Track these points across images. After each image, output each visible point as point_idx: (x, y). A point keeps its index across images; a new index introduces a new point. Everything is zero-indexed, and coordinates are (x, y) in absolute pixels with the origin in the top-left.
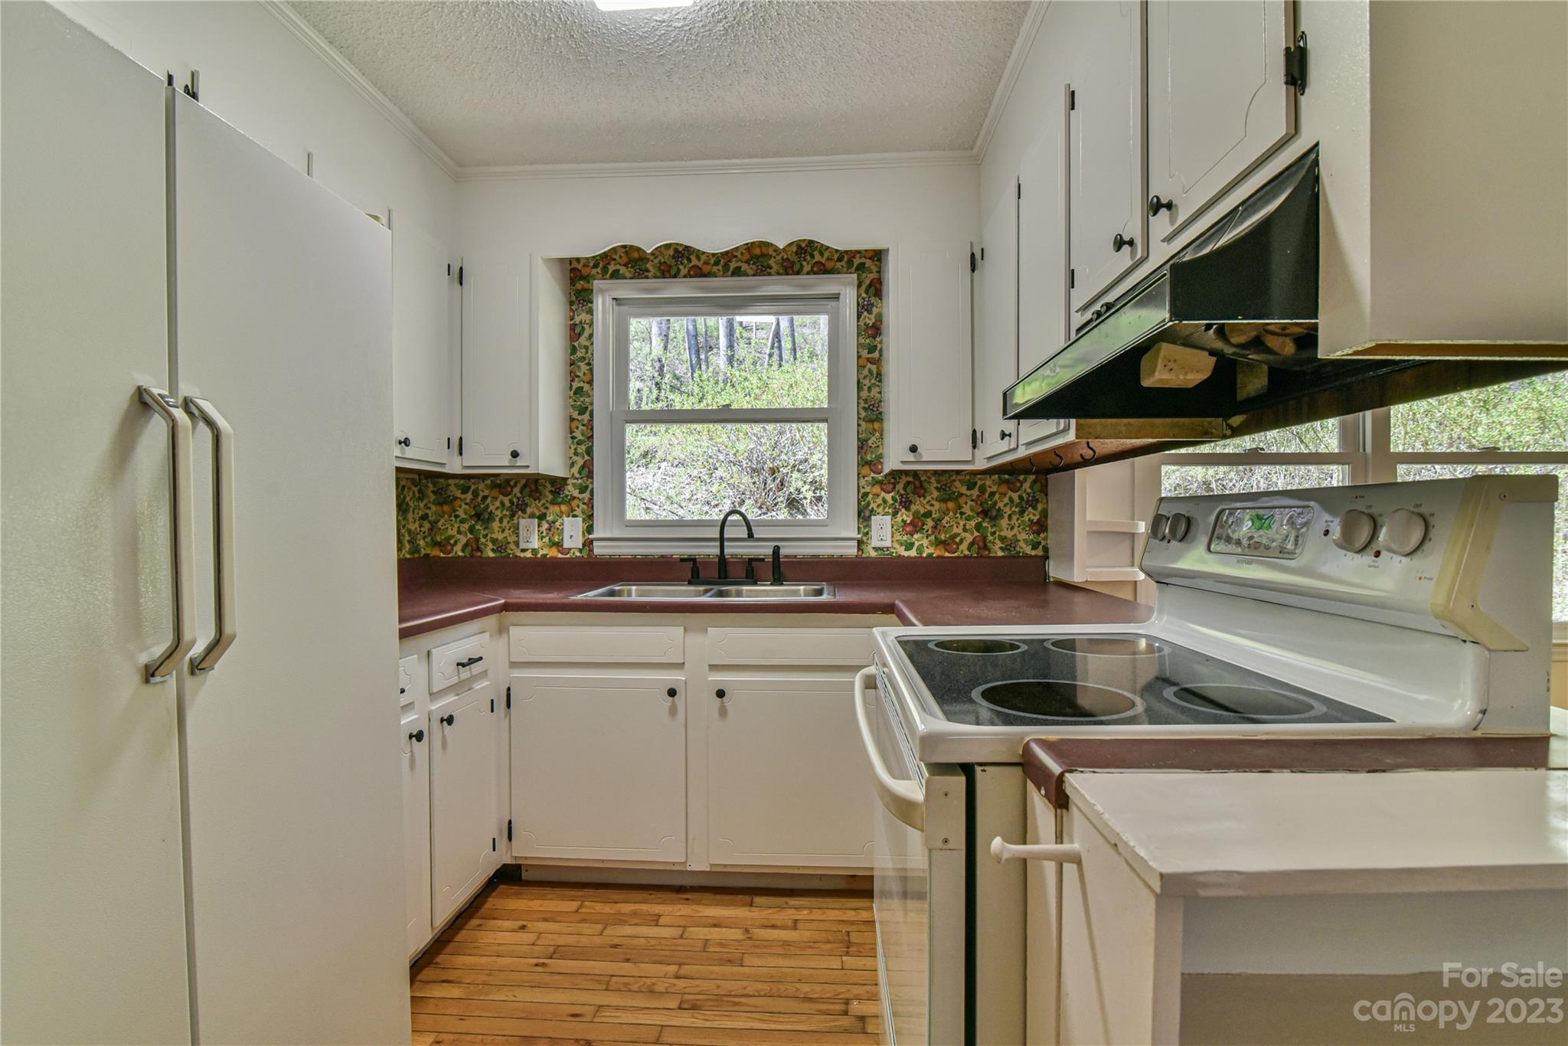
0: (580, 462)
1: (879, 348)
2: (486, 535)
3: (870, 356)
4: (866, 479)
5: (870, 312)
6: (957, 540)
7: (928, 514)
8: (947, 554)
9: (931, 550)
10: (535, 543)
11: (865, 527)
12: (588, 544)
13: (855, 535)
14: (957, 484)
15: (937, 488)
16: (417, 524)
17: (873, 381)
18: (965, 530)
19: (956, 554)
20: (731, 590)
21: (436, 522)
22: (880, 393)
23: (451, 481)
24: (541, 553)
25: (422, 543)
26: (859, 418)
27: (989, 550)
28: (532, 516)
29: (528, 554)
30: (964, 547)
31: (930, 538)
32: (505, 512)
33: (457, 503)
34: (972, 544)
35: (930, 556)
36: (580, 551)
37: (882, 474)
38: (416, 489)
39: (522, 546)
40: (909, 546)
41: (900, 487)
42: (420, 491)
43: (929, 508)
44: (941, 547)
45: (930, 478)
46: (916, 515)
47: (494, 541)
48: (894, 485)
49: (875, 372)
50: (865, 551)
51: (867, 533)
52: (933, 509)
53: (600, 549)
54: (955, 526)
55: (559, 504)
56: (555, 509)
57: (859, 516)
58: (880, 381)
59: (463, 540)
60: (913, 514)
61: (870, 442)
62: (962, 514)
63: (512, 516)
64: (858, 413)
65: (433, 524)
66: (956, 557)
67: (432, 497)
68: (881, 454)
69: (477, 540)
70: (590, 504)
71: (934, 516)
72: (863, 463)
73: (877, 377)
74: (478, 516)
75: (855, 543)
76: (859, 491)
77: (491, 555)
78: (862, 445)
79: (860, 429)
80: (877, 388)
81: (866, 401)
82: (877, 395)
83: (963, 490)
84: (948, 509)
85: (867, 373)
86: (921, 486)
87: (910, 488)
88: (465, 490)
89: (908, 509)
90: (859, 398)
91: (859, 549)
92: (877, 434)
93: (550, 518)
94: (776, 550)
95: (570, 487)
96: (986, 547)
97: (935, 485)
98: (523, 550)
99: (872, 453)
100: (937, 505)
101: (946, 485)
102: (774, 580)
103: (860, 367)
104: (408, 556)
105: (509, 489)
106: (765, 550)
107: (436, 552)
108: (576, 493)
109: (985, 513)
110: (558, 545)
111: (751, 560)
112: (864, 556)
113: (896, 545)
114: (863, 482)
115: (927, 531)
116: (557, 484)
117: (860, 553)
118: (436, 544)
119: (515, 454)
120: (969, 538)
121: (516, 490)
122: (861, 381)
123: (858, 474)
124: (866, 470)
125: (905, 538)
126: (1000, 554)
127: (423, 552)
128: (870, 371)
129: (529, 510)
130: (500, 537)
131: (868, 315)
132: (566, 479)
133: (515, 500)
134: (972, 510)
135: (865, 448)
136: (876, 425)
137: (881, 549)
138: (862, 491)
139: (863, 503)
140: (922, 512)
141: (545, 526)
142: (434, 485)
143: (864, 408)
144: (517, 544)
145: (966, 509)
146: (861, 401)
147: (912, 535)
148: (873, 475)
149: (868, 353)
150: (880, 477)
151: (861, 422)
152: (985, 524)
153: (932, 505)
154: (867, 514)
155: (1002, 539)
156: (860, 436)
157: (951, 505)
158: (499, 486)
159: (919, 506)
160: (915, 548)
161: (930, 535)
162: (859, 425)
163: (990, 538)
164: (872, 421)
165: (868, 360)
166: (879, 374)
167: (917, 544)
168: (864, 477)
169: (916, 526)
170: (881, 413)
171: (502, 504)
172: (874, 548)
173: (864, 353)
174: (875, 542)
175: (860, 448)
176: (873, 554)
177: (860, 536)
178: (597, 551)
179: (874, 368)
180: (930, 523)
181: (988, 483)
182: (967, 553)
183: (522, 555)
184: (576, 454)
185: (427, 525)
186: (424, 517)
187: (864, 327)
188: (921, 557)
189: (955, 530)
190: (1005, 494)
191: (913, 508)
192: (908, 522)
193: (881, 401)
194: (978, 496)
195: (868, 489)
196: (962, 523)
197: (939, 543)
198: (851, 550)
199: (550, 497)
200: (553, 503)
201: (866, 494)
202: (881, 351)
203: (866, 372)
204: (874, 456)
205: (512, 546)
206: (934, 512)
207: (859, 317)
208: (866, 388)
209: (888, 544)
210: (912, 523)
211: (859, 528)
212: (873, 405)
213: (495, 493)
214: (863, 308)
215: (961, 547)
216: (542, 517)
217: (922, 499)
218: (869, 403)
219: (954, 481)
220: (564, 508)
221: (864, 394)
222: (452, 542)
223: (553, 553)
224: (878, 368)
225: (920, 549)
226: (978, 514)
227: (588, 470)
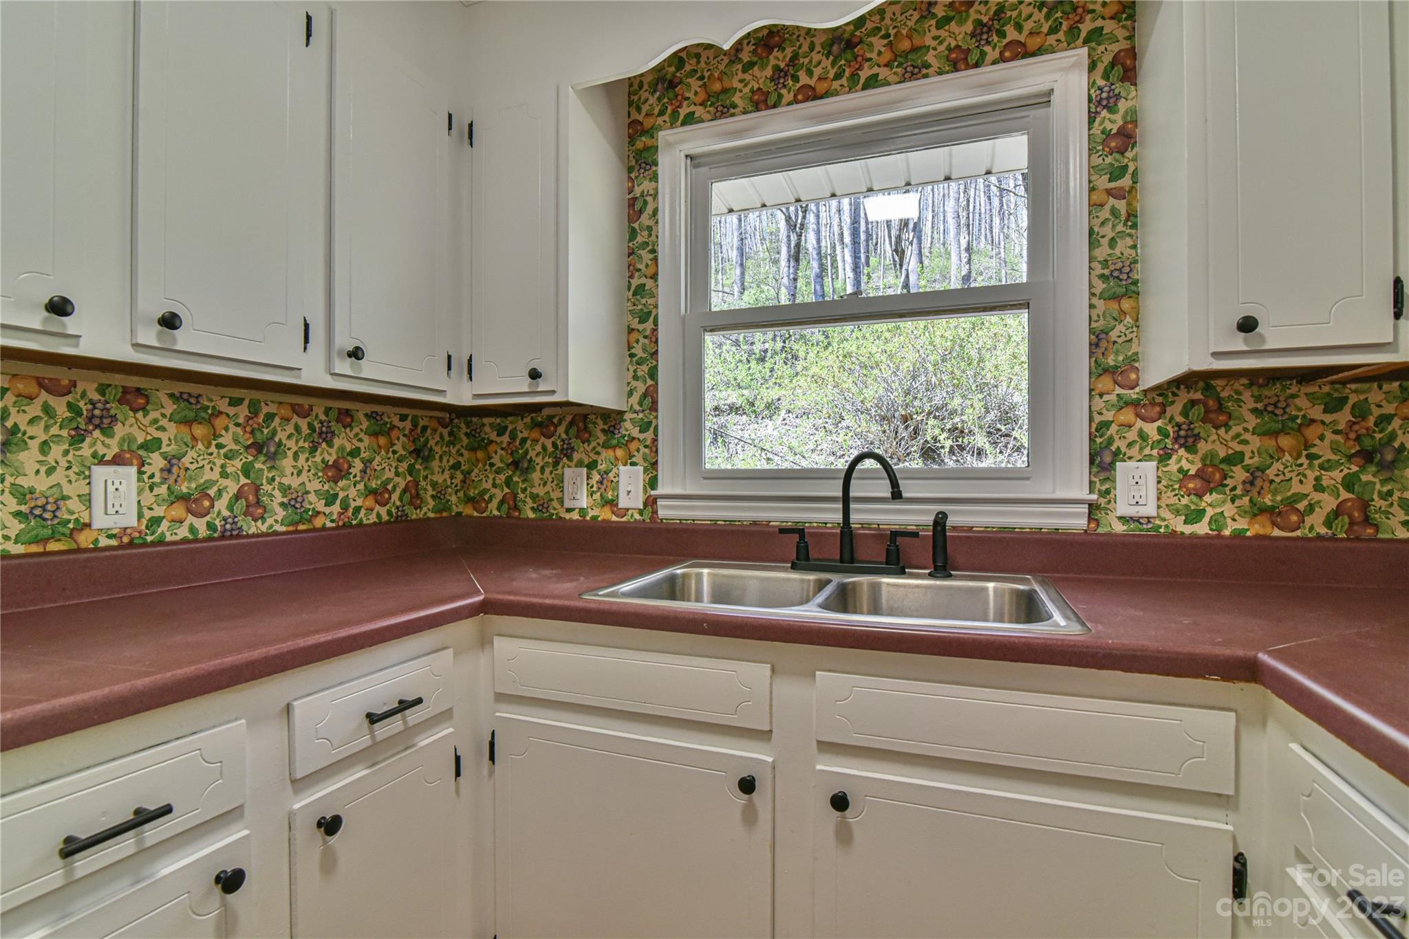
0: (641, 387)
1: (1130, 170)
2: (525, 489)
3: (1113, 185)
4: (1106, 398)
5: (1111, 109)
6: (1301, 506)
7: (1235, 459)
8: (1277, 533)
9: (1242, 524)
10: (584, 502)
11: (1103, 481)
12: (651, 502)
13: (1084, 494)
14: (1302, 402)
15: (1254, 411)
16: (447, 475)
17: (1120, 228)
18: (1319, 488)
19: (1298, 533)
20: (860, 583)
21: (469, 473)
22: (1134, 247)
23: (486, 420)
24: (591, 513)
25: (454, 499)
26: (1092, 294)
27: (1376, 527)
28: (580, 464)
29: (575, 516)
30: (1316, 520)
31: (1238, 502)
32: (547, 459)
33: (491, 448)
34: (1336, 514)
35: (1238, 535)
36: (641, 512)
37: (1137, 390)
38: (445, 432)
39: (568, 504)
40: (1194, 516)
41: (1175, 410)
42: (450, 434)
43: (1239, 448)
44: (1263, 519)
45: (1238, 393)
46: (1209, 460)
47: (534, 497)
48: (1163, 406)
49: (1123, 212)
50: (1103, 522)
51: (1108, 492)
52: (1247, 449)
53: (666, 511)
54: (1295, 480)
55: (614, 448)
56: (607, 454)
57: (1092, 462)
58: (1134, 226)
59: (499, 494)
60: (1203, 460)
61: (1113, 335)
62: (1311, 457)
63: (556, 464)
64: (1091, 286)
65: (467, 474)
66: (1297, 539)
67: (465, 441)
68: (1137, 354)
69: (515, 496)
70: (654, 446)
71: (1247, 461)
72: (1100, 370)
73: (1127, 220)
74: (515, 464)
75: (1084, 509)
76: (1091, 420)
77: (531, 515)
78: (1098, 340)
79: (1094, 312)
80: (1128, 239)
81: (1105, 263)
82: (1128, 252)
84: (1280, 450)
85: (1108, 215)
86: (1221, 408)
87: (1198, 410)
88: (501, 431)
89: (1191, 449)
90: (1091, 259)
91: (1090, 519)
92: (1128, 319)
93: (602, 467)
94: (940, 522)
95: (628, 425)
96: (1368, 521)
97: (1252, 405)
98: (569, 510)
99: (1117, 353)
100: (1256, 442)
101: (1275, 405)
102: (936, 568)
103: (1095, 206)
104: (431, 515)
105: (552, 429)
106: (918, 518)
107: (469, 511)
108: (635, 432)
109: (1366, 456)
110: (612, 503)
111: (895, 534)
112: (1100, 530)
113: (1166, 514)
114: (1099, 403)
115: (1234, 489)
116: (611, 418)
117: (1092, 525)
118: (469, 500)
119: (535, 375)
120: (1329, 503)
121: (561, 430)
122: (1096, 229)
123: (1091, 390)
124: (1105, 383)
125: (1185, 501)
126: (1402, 534)
127: (455, 510)
128: (1114, 212)
129: (576, 456)
130: (541, 491)
131: (1108, 116)
132: (621, 413)
133: (559, 443)
134: (1335, 450)
135: (1103, 344)
136: (1126, 304)
137: (1137, 520)
138: (1098, 419)
139: (1099, 440)
140: (1222, 454)
141: (596, 477)
142: (468, 425)
143: (1102, 276)
144: (561, 501)
145: (1323, 450)
146: (1096, 265)
147: (1200, 496)
148: (1119, 390)
149: (1110, 180)
150: (1133, 394)
151: (1095, 301)
152: (1366, 477)
153: (1246, 442)
154: (1108, 458)
156: (1094, 325)
157: (1285, 441)
158: (539, 425)
159: (1214, 443)
160: (1206, 519)
161: (1239, 497)
162: (1091, 306)
163: (1379, 503)
164: (1117, 298)
165: (1109, 192)
166: (1131, 215)
167: (1210, 512)
168: (1101, 395)
169: (1209, 480)
170: (1135, 283)
171: (544, 448)
172: (1120, 518)
173: (1103, 182)
174: (1123, 508)
175: (1094, 345)
176: (1119, 528)
177: (1094, 497)
178: (662, 513)
179: (1121, 205)
180: (1239, 474)
181: (1376, 397)
182: (1323, 531)
183: (568, 516)
184: (635, 378)
185: (459, 476)
186: (457, 466)
187: (1100, 137)
188: (1219, 536)
189: (1296, 488)
191: (1203, 447)
192: (1192, 472)
193: (1136, 262)
194: (1351, 424)
195: (1109, 416)
196: (1311, 475)
197: (1258, 511)
198: (1077, 521)
199: (602, 438)
200: (606, 446)
201: (1105, 425)
202: (1135, 174)
203: (1105, 213)
204: (1121, 358)
205: (555, 504)
206: (1248, 455)
207: (1091, 121)
208: (1105, 242)
209: (1150, 510)
210: (1199, 475)
211: (1091, 482)
212: (1120, 270)
213: (535, 434)
214: (1100, 103)
215: (1309, 520)
216: (592, 466)
217: (1222, 431)
218: (1112, 267)
219: (1293, 396)
220: (620, 453)
221: (1102, 252)
222: (486, 497)
223: (606, 514)
224: (1129, 204)
225: (1218, 521)
226: (1350, 457)
227: (650, 400)
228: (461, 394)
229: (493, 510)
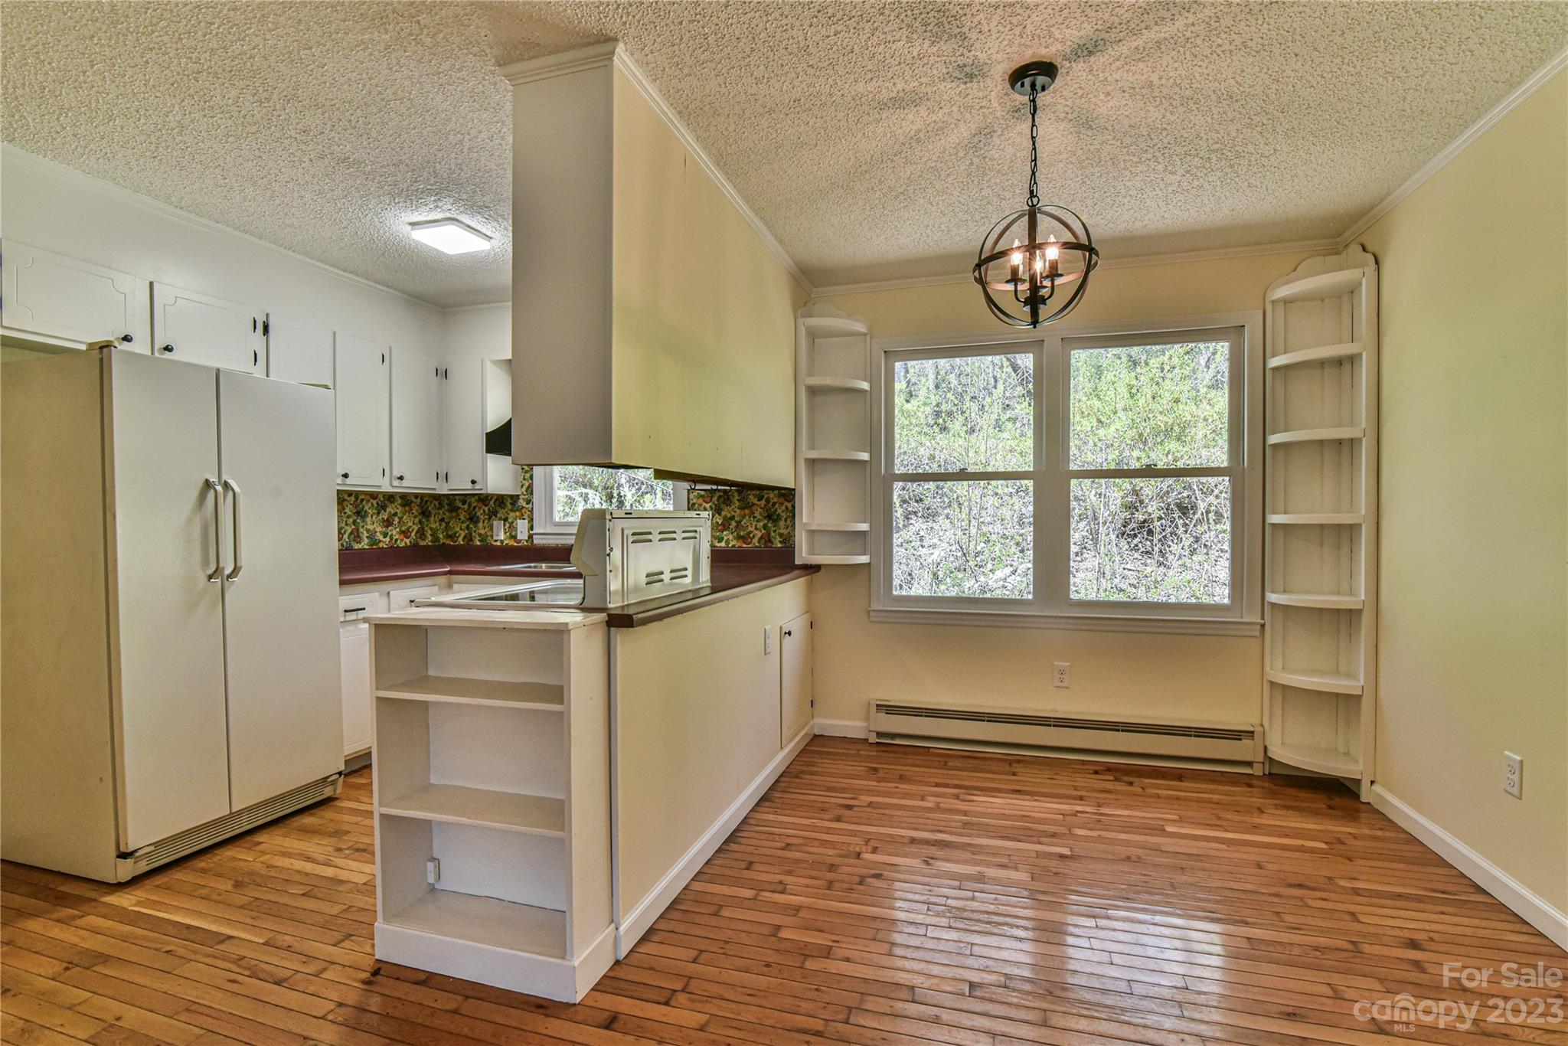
0: (527, 484)
2: (475, 531)
6: (751, 535)
7: (732, 518)
8: (748, 546)
9: (734, 542)
10: (502, 537)
12: (531, 537)
14: (751, 497)
15: (738, 500)
16: (438, 524)
18: (756, 529)
21: (449, 523)
23: (457, 497)
24: (505, 542)
25: (441, 536)
27: (772, 543)
28: (500, 519)
29: (498, 544)
30: (755, 540)
31: (733, 534)
32: (485, 517)
33: (460, 511)
34: (761, 538)
35: (733, 546)
36: (527, 541)
38: (437, 503)
39: (495, 538)
40: (720, 540)
41: (715, 499)
42: (439, 504)
43: (733, 514)
44: (740, 541)
46: (725, 518)
47: (480, 535)
48: (712, 497)
52: (736, 514)
53: (537, 541)
54: (750, 526)
55: (515, 511)
56: (512, 514)
59: (463, 534)
60: (723, 518)
62: (754, 517)
63: (489, 519)
65: (447, 524)
67: (447, 507)
69: (471, 534)
70: (532, 511)
71: (736, 519)
74: (471, 519)
77: (478, 543)
83: (755, 501)
84: (745, 515)
86: (729, 499)
87: (722, 500)
88: (464, 504)
89: (720, 514)
93: (510, 520)
95: (521, 501)
96: (770, 541)
97: (737, 498)
98: (496, 541)
100: (738, 511)
101: (744, 497)
104: (430, 544)
105: (488, 503)
107: (449, 542)
108: (524, 504)
109: (769, 517)
110: (514, 537)
115: (732, 529)
116: (514, 498)
118: (449, 537)
119: (474, 483)
120: (759, 534)
121: (492, 503)
126: (779, 545)
127: (442, 541)
129: (499, 515)
130: (483, 532)
132: (518, 496)
133: (491, 510)
134: (761, 515)
138: (691, 502)
140: (729, 516)
141: (508, 525)
142: (449, 500)
144: (492, 536)
145: (757, 514)
147: (722, 532)
150: (702, 493)
152: (769, 525)
153: (735, 511)
155: (781, 535)
157: (747, 511)
158: (482, 501)
159: (726, 512)
160: (724, 541)
161: (734, 532)
163: (773, 534)
167: (725, 538)
169: (725, 526)
171: (484, 512)
178: (535, 542)
180: (734, 524)
181: (772, 496)
182: (757, 544)
183: (495, 544)
184: (524, 479)
185: (444, 525)
186: (442, 520)
188: (728, 547)
189: (750, 529)
190: (782, 504)
191: (723, 513)
192: (720, 523)
194: (765, 505)
195: (695, 501)
196: (754, 524)
197: (739, 538)
199: (510, 507)
200: (512, 510)
205: (489, 538)
206: (736, 516)
210: (722, 524)
213: (480, 505)
216: (506, 520)
217: (729, 507)
219: (750, 492)
220: (518, 514)
222: (457, 535)
223: (512, 543)
225: (727, 542)
226: (765, 517)
227: (530, 488)
228: (443, 489)
229: (461, 541)
